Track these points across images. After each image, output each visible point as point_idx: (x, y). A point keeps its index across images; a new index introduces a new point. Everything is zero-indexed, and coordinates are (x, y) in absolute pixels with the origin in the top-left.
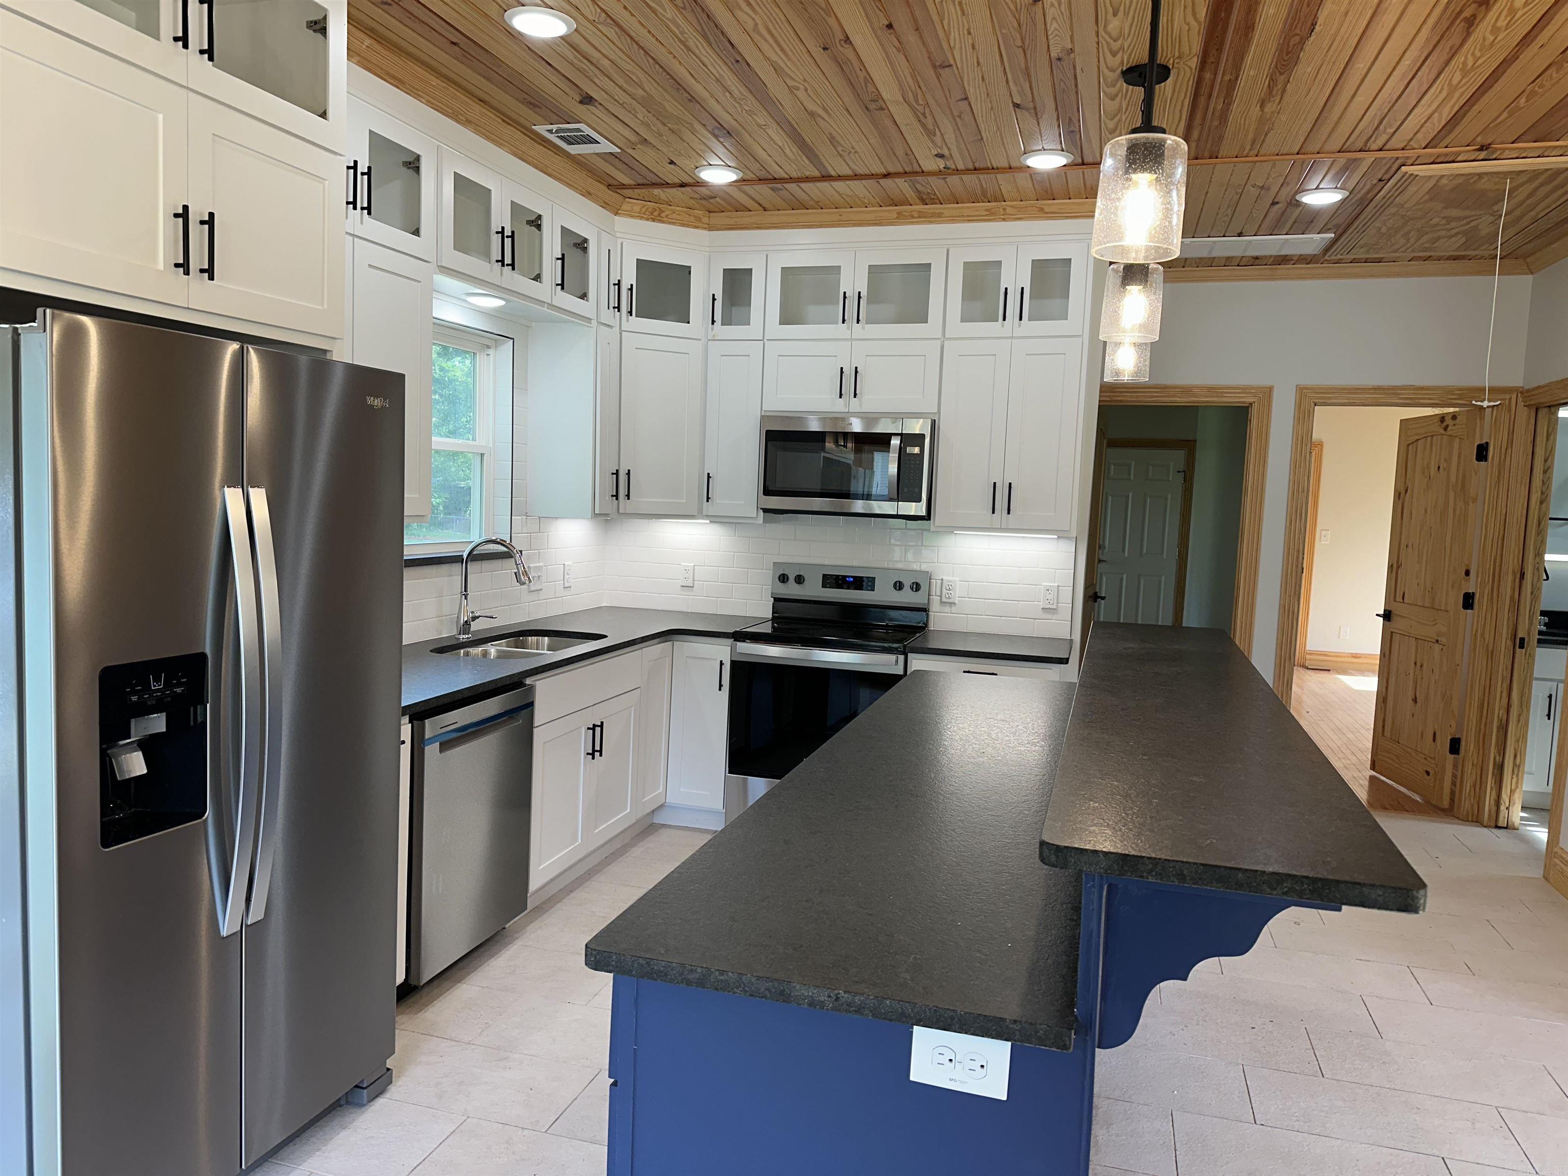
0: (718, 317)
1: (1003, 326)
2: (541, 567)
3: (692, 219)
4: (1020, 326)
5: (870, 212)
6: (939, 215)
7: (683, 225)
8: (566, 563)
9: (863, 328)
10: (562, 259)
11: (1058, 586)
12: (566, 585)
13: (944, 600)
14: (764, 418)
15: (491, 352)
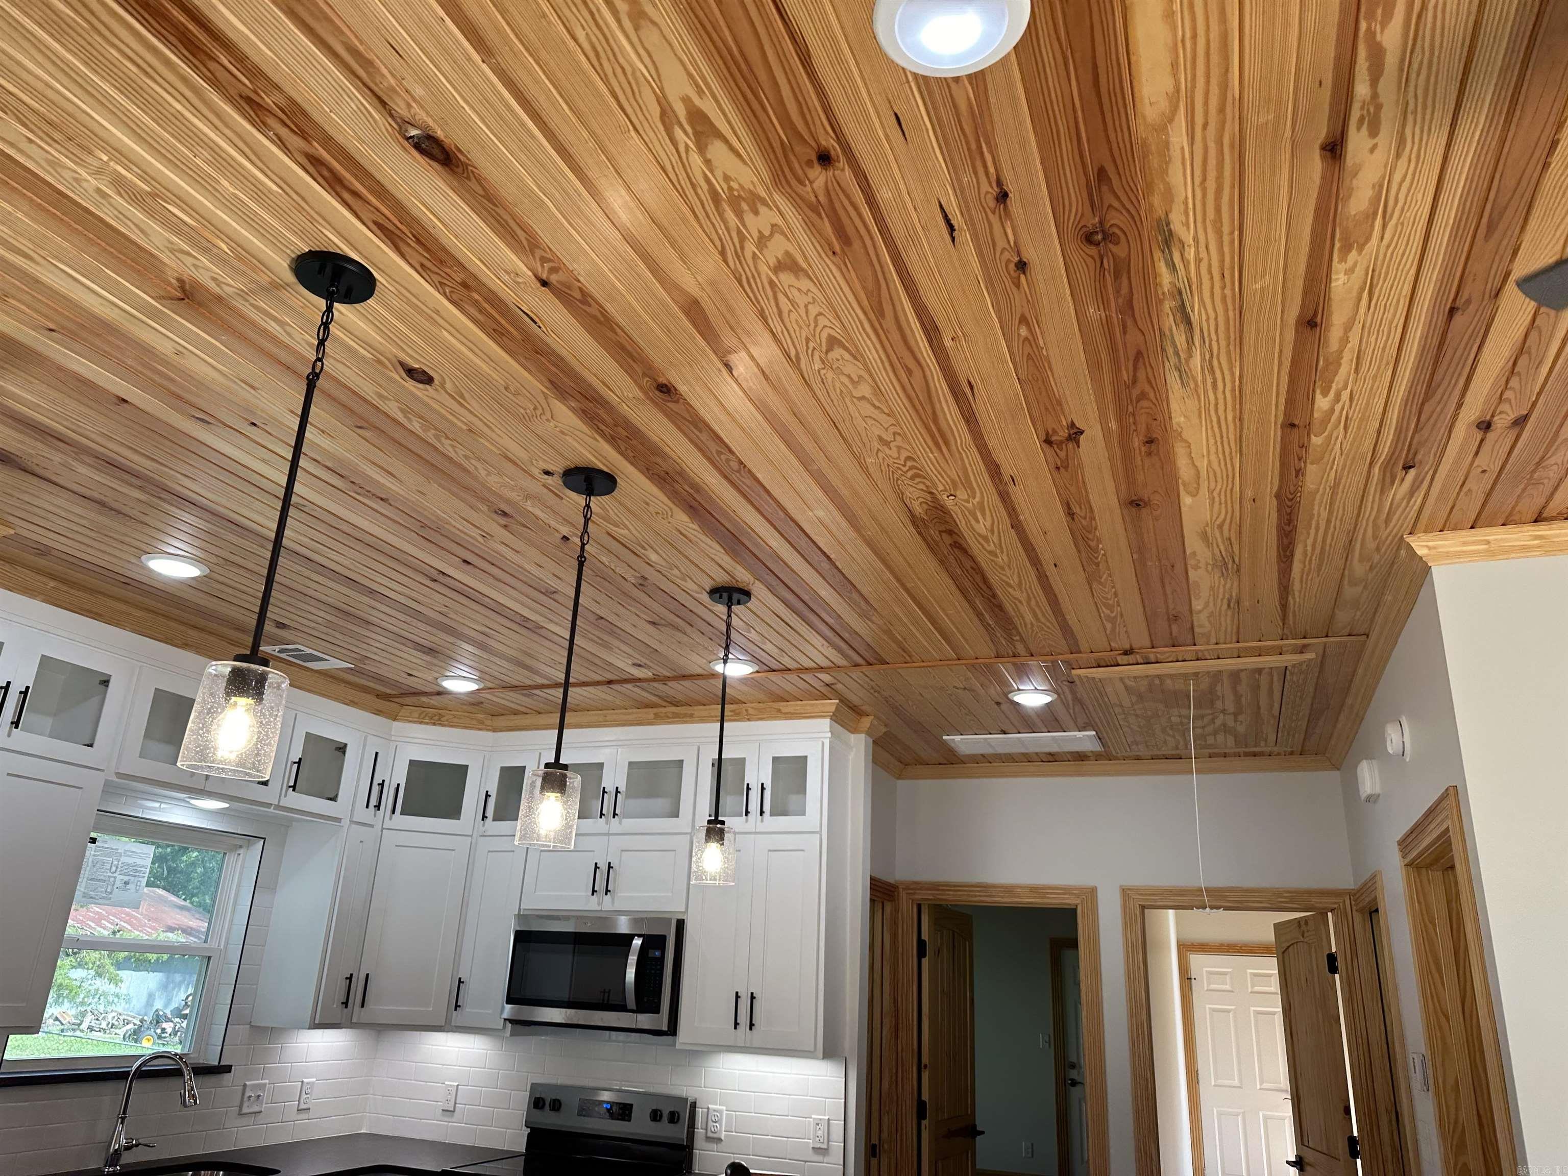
0: (490, 812)
1: (747, 821)
2: (265, 1085)
3: (474, 722)
4: (762, 821)
5: (629, 714)
6: (691, 716)
7: (466, 728)
8: (305, 1080)
9: (620, 823)
10: (299, 763)
11: (829, 1120)
12: (303, 1106)
13: (710, 1134)
14: (521, 917)
15: (241, 851)
